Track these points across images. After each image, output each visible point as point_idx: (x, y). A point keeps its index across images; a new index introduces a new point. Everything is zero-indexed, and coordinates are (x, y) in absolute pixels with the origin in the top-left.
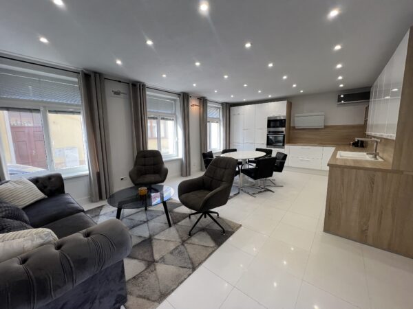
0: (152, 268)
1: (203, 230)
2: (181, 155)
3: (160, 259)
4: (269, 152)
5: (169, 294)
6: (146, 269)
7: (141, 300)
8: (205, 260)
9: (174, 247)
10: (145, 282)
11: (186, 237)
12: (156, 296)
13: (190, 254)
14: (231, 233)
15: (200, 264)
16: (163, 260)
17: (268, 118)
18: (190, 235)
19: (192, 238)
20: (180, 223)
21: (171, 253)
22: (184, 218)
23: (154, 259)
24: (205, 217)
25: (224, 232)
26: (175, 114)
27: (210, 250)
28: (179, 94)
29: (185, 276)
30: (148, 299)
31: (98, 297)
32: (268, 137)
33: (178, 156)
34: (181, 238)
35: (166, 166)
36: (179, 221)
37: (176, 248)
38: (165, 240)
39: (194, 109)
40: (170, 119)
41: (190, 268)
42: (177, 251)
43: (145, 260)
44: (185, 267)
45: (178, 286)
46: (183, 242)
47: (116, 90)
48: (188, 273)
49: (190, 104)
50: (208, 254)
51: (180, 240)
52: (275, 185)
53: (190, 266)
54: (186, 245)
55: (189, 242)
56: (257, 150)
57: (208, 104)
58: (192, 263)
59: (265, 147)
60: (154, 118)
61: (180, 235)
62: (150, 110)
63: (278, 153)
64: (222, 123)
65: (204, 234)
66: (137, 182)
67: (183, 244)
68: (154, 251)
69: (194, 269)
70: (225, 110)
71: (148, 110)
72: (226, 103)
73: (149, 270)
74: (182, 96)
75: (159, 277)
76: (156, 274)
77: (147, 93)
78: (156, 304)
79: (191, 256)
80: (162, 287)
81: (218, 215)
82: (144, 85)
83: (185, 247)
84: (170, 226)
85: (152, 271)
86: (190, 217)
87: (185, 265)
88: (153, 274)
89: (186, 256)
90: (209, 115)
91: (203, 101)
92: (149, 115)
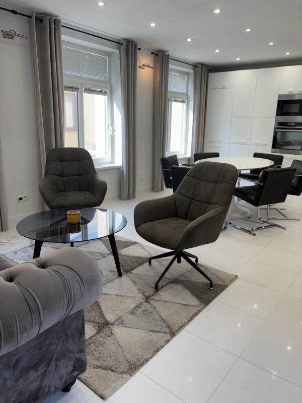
0: (106, 331)
1: (176, 281)
2: (119, 161)
3: (116, 320)
4: (278, 160)
5: (143, 364)
6: (98, 333)
7: (101, 372)
8: (188, 323)
9: (135, 305)
10: (100, 349)
11: (149, 291)
12: (124, 367)
13: (162, 315)
14: (223, 287)
15: (181, 328)
16: (120, 321)
17: (280, 96)
18: (157, 288)
19: (160, 293)
20: (134, 272)
21: (132, 313)
22: (141, 264)
23: (106, 321)
24: (179, 262)
25: (211, 285)
26: (110, 82)
27: (194, 310)
28: (119, 43)
29: (162, 343)
30: (112, 370)
31: (54, 357)
32: (275, 133)
33: (113, 162)
34: (143, 293)
35: (101, 177)
36: (133, 269)
37: (138, 306)
38: (117, 295)
39: (145, 74)
40: (101, 93)
41: (165, 333)
42: (140, 311)
43: (93, 322)
44: (159, 332)
45: (154, 355)
46: (147, 299)
47: (7, 29)
48: (165, 339)
49: (139, 64)
50: (191, 314)
51: (141, 296)
52: (286, 218)
53: (167, 330)
54: (152, 302)
55: (156, 297)
56: (256, 155)
57: (171, 66)
58: (169, 327)
59: (269, 150)
60: (72, 88)
61: (139, 289)
62: (69, 72)
63: (295, 162)
64: (192, 103)
65: (179, 287)
66: (54, 204)
67: (147, 301)
68: (103, 310)
69: (173, 334)
70: (199, 78)
71: (64, 72)
72: (203, 65)
73: (102, 334)
74: (124, 47)
75: (122, 343)
76: (115, 339)
77: (64, 38)
78: (125, 376)
79: (165, 318)
80: (129, 357)
81: (197, 261)
82: (57, 22)
83: (152, 305)
84: (120, 275)
85: (108, 336)
86: (150, 263)
87: (158, 328)
88: (111, 339)
89: (157, 317)
90: (170, 89)
91: (161, 58)
92: (66, 81)
